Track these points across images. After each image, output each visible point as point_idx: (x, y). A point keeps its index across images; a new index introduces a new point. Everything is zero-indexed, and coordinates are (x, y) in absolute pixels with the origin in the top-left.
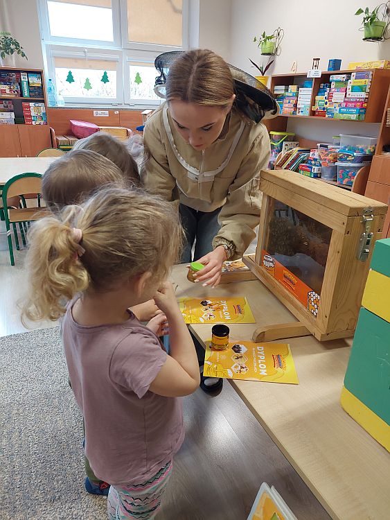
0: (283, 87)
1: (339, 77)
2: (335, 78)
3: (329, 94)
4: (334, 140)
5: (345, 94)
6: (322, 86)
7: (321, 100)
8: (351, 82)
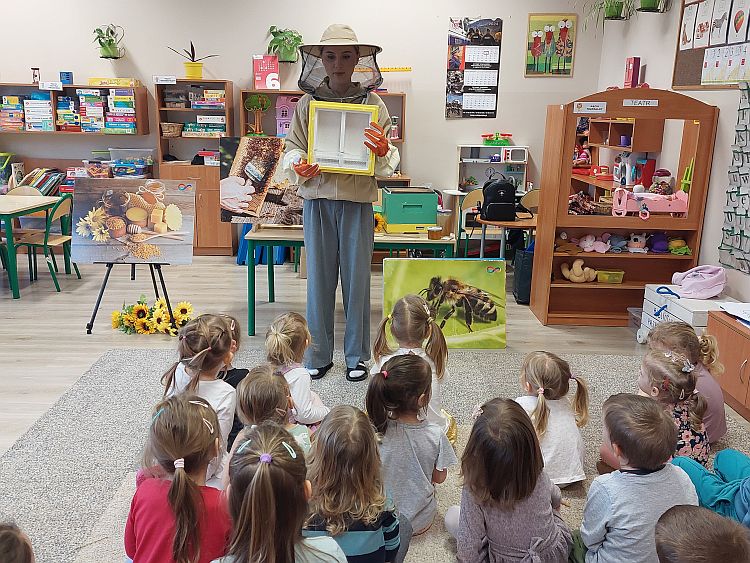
1: (90, 92)
2: (84, 92)
3: (78, 107)
4: (95, 155)
5: (106, 109)
6: (61, 98)
7: (67, 113)
8: (112, 98)
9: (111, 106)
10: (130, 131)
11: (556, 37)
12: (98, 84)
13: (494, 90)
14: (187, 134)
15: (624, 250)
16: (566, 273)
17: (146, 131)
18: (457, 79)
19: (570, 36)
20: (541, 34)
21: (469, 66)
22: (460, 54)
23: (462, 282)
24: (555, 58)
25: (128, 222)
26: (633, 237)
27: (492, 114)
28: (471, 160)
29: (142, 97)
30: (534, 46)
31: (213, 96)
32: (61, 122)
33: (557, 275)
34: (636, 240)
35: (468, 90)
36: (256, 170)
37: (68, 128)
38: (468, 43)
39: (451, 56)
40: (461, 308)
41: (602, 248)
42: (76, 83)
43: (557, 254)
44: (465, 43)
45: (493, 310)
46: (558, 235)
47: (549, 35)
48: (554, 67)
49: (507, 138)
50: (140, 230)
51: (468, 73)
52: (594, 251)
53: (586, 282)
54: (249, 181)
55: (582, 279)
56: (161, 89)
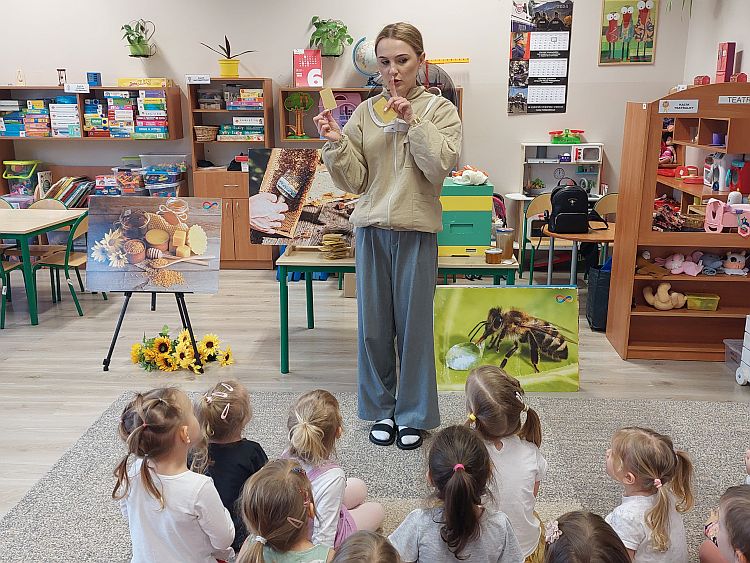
0: (16, 103)
1: (119, 94)
2: (112, 94)
3: (106, 112)
4: (124, 162)
5: (136, 113)
6: (88, 102)
7: (95, 118)
8: (142, 100)
9: (141, 110)
10: (161, 136)
12: (126, 85)
13: (563, 81)
14: (223, 137)
15: (719, 272)
16: (650, 298)
17: (179, 134)
18: (521, 70)
20: (618, 17)
21: (535, 55)
22: (523, 42)
23: (527, 313)
24: (633, 44)
25: (148, 246)
26: (730, 256)
27: (560, 109)
28: (537, 161)
29: (174, 98)
30: (609, 30)
31: (250, 95)
32: (89, 127)
33: (638, 301)
34: (733, 260)
35: (534, 81)
36: (289, 185)
37: (96, 134)
38: (534, 30)
39: (514, 45)
40: (525, 344)
41: (692, 270)
42: (104, 84)
43: (638, 277)
44: (530, 29)
45: (563, 346)
46: (640, 254)
47: (627, 17)
48: (632, 54)
49: (578, 136)
50: (161, 255)
51: (533, 63)
52: (684, 273)
53: (674, 309)
54: (281, 199)
55: (669, 306)
56: (195, 89)
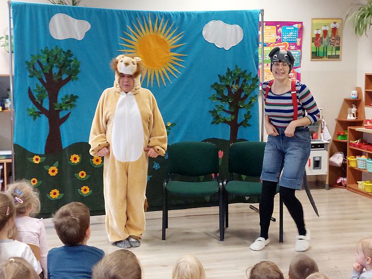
11: (330, 34)
19: (339, 33)
30: (316, 40)
47: (325, 32)
48: (329, 53)
